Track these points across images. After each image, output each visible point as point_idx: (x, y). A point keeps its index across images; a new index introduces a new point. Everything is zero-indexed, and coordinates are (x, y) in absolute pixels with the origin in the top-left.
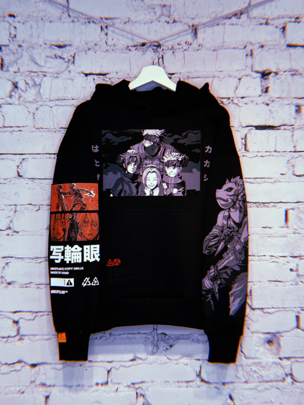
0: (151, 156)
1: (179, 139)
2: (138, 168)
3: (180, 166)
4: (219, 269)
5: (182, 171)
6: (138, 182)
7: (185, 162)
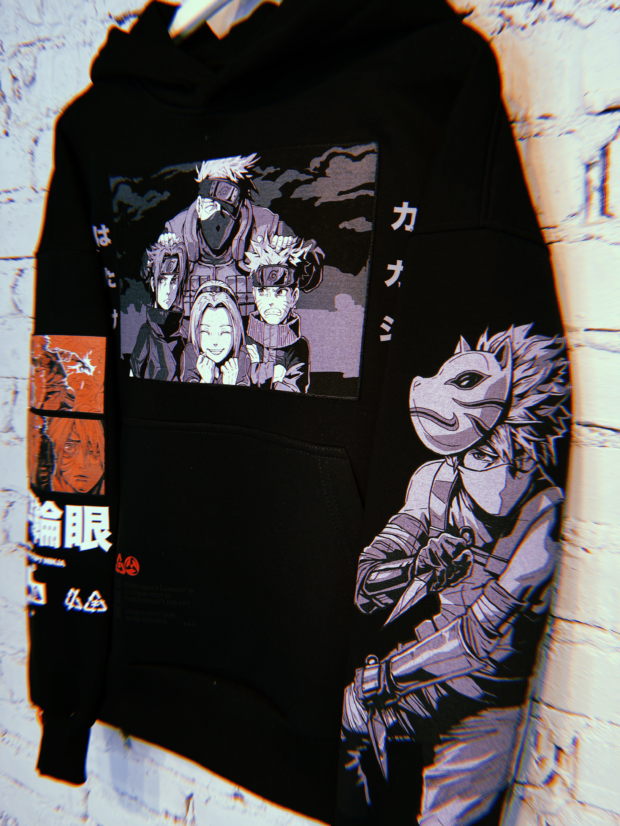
0: (214, 252)
1: (297, 183)
2: (181, 292)
3: (293, 287)
4: (395, 673)
5: (299, 305)
6: (179, 338)
7: (310, 270)
